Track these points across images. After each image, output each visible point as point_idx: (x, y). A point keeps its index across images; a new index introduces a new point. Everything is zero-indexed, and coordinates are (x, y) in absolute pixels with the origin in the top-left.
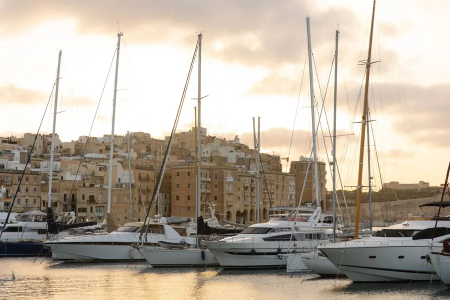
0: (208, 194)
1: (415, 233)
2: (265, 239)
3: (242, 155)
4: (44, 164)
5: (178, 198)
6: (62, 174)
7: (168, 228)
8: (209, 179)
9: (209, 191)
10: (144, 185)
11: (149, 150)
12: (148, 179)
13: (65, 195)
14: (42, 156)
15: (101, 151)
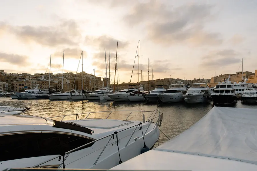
0: (86, 85)
2: (98, 94)
3: (93, 77)
4: (49, 79)
5: (79, 86)
6: (53, 81)
12: (72, 82)
13: (54, 86)
15: (63, 76)
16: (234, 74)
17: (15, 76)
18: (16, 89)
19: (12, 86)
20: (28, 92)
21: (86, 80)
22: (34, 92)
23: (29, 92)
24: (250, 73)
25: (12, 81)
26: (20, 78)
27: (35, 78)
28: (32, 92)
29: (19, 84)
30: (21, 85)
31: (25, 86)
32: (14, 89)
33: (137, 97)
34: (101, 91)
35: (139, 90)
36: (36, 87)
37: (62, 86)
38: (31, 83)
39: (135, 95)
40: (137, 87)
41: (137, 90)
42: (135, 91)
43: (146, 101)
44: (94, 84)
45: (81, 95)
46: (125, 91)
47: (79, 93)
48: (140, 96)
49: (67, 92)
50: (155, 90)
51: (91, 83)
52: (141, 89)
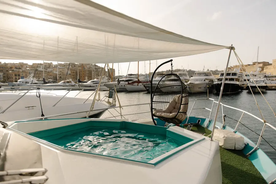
0: (88, 76)
2: (93, 83)
3: (96, 67)
4: (48, 69)
5: (81, 77)
6: (53, 72)
8: (88, 72)
10: (73, 74)
11: (75, 66)
12: (74, 72)
13: (54, 77)
14: (48, 68)
15: (63, 66)
16: (249, 65)
17: (11, 66)
18: (11, 79)
19: (8, 76)
20: (21, 82)
21: (88, 70)
22: (28, 83)
23: (23, 82)
24: (267, 64)
25: (7, 71)
26: (16, 68)
27: (33, 68)
28: (26, 82)
29: (15, 74)
30: (17, 75)
31: (21, 77)
32: (10, 80)
33: (135, 86)
34: (97, 81)
35: (138, 80)
36: (30, 76)
37: (62, 77)
38: (28, 73)
39: (134, 84)
40: (137, 77)
41: (137, 80)
42: (135, 80)
43: (146, 91)
44: (97, 74)
45: (77, 85)
46: (123, 81)
47: (76, 83)
48: (139, 85)
49: (62, 82)
50: (156, 79)
51: (94, 74)
52: (141, 79)
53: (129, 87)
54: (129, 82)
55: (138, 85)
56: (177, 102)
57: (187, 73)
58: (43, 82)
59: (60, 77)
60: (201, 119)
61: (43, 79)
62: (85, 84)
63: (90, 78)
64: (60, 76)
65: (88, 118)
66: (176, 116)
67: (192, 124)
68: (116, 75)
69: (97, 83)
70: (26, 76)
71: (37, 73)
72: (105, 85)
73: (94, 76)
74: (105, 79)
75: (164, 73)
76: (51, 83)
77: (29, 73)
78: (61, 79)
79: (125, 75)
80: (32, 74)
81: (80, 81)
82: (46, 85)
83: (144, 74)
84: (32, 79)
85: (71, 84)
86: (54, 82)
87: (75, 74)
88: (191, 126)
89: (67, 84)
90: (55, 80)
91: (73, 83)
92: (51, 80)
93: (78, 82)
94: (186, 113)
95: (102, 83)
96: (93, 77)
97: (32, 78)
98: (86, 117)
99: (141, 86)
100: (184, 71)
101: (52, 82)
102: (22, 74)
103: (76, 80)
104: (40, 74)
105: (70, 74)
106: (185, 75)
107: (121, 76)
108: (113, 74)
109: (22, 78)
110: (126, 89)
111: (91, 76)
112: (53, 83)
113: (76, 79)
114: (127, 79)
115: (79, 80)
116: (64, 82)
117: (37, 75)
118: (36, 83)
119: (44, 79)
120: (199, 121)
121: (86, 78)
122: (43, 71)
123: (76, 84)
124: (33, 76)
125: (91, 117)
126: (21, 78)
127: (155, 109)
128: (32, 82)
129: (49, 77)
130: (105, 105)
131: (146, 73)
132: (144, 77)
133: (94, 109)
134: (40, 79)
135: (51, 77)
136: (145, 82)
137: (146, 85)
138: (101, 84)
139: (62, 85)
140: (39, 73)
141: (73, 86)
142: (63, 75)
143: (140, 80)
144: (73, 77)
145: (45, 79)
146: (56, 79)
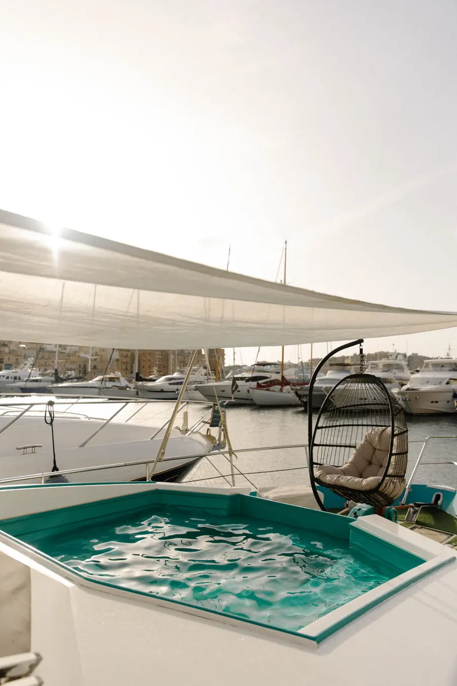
0: (161, 365)
1: (247, 379)
2: (170, 384)
4: (69, 348)
5: (143, 367)
6: (78, 354)
7: (122, 379)
8: (161, 357)
9: (160, 363)
10: (125, 360)
12: (127, 356)
13: (80, 365)
20: (4, 376)
21: (161, 351)
22: (20, 379)
23: (8, 378)
27: (34, 345)
28: (15, 378)
31: (6, 365)
33: (275, 393)
34: (180, 379)
35: (283, 377)
36: (25, 364)
37: (99, 367)
38: (20, 356)
39: (272, 388)
40: (279, 368)
41: (279, 377)
42: (272, 378)
43: (300, 406)
44: (181, 362)
45: (132, 386)
46: (242, 379)
47: (130, 381)
48: (284, 391)
49: (98, 378)
50: (327, 376)
51: (174, 359)
52: (290, 374)
53: (261, 395)
54: (260, 382)
55: (281, 390)
56: (378, 447)
57: (404, 363)
58: (53, 379)
59: (95, 367)
60: (443, 491)
61: (54, 371)
62: (150, 384)
63: (164, 370)
64: (95, 363)
65: (149, 482)
66: (380, 484)
67: (418, 506)
68: (226, 365)
69: (177, 384)
70: (17, 364)
71: (43, 358)
72: (197, 389)
73: (174, 365)
74: (199, 374)
75: (346, 362)
76: (72, 382)
77: (25, 356)
78: (96, 370)
79: (249, 365)
80: (29, 358)
81: (139, 379)
82: (60, 385)
83: (297, 363)
84: (29, 371)
85: (117, 384)
86: (79, 379)
87: (129, 360)
88: (417, 511)
89: (109, 384)
90: (83, 374)
91: (124, 382)
92: (73, 374)
93: (134, 380)
94: (404, 476)
95: (190, 383)
96: (171, 367)
97: (30, 368)
98: (143, 480)
99: (288, 393)
100: (397, 357)
101: (75, 378)
102: (9, 359)
103: (129, 375)
104: (49, 358)
105: (118, 360)
106: (399, 367)
107: (239, 367)
108: (221, 361)
109: (7, 367)
110: (252, 400)
111: (168, 366)
112: (76, 382)
113: (132, 373)
114: (254, 375)
115: (137, 374)
116: (102, 380)
117: (42, 362)
118: (37, 381)
119: (56, 370)
120: (438, 497)
121: (155, 369)
122: (55, 352)
123: (130, 385)
124: (31, 365)
125: (157, 478)
126: (6, 369)
127: (320, 464)
128: (29, 377)
129: (69, 366)
130: (200, 443)
131: (300, 361)
132: (297, 370)
133: (165, 457)
134: (48, 372)
135: (74, 366)
136: (298, 384)
137: (300, 390)
138: (189, 387)
139: (96, 386)
140: (46, 355)
141: (121, 388)
142: (102, 361)
143: (287, 378)
144: (124, 367)
145: (59, 370)
146: (85, 372)
